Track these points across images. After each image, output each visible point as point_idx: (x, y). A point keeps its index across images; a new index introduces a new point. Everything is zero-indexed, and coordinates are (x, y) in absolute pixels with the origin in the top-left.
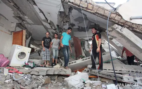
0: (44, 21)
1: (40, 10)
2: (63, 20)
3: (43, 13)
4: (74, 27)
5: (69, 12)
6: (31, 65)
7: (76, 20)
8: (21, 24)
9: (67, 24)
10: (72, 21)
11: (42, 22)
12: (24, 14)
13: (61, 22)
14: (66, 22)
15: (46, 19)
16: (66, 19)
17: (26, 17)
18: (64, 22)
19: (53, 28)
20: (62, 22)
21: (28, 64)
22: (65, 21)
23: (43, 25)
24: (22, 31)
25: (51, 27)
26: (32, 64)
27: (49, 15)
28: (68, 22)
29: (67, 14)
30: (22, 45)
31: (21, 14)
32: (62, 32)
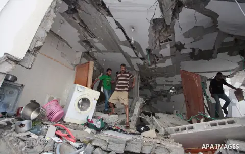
0: (124, 43)
1: (117, 23)
2: (158, 38)
3: (121, 28)
4: (183, 51)
5: (172, 19)
6: (98, 124)
7: (187, 35)
8: (88, 53)
9: (167, 45)
10: (179, 38)
11: (121, 46)
12: (93, 35)
13: (155, 42)
14: (166, 41)
15: (128, 38)
16: (166, 34)
17: (95, 40)
18: (160, 43)
19: (140, 56)
20: (158, 43)
21: (92, 122)
22: (163, 39)
23: (121, 51)
24: (89, 63)
25: (136, 54)
26: (99, 122)
27: (133, 30)
28: (170, 40)
29: (168, 22)
30: (87, 87)
31: (89, 36)
32: (156, 63)
